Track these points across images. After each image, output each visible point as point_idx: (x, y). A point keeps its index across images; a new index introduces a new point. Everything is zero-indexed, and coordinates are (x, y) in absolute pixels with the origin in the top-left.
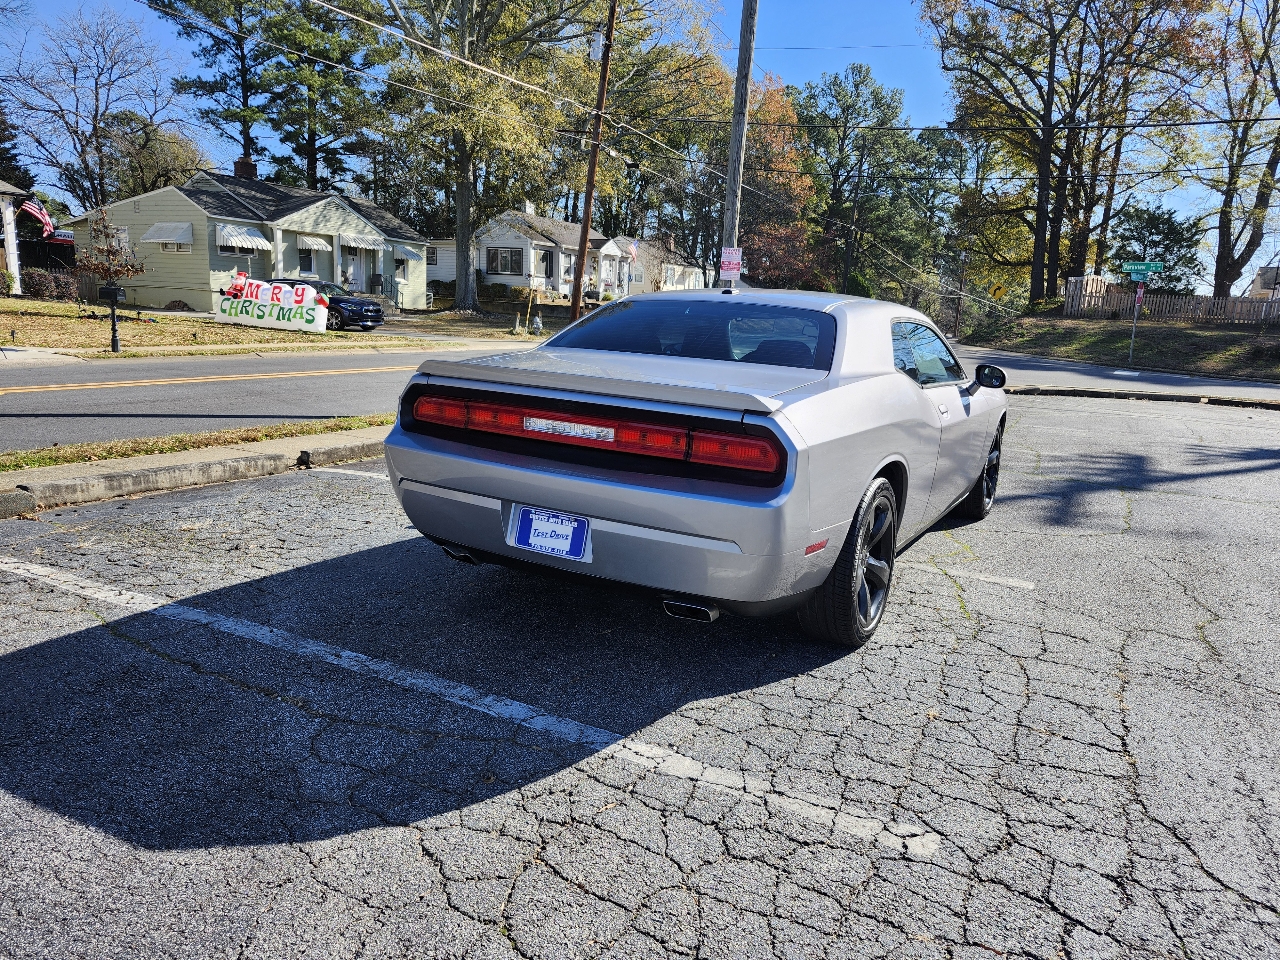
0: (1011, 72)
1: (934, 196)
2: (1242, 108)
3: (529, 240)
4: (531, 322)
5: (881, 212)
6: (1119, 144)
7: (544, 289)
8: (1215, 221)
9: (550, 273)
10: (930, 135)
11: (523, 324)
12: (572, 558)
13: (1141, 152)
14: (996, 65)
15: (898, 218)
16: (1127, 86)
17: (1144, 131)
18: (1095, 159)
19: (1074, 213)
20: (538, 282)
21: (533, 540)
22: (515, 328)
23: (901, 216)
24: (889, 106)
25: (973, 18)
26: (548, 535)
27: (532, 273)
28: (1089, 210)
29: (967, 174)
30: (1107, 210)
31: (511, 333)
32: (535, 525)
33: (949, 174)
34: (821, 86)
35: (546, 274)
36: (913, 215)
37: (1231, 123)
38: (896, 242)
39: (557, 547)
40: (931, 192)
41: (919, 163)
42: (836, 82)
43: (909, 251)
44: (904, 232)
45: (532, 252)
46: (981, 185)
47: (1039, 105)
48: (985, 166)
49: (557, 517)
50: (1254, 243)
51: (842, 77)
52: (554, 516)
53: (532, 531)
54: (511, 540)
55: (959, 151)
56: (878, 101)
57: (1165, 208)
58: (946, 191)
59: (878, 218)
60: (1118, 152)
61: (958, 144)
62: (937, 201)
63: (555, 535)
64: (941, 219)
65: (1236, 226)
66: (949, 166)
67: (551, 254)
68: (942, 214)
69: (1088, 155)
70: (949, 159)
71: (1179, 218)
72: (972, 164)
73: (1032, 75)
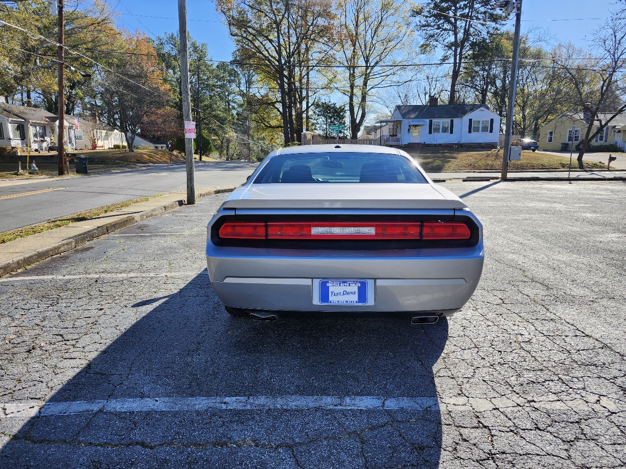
0: (261, 39)
1: (228, 95)
2: (351, 61)
3: (6, 118)
4: (30, 167)
5: (206, 103)
6: (308, 74)
7: (21, 146)
8: (347, 108)
9: (23, 137)
10: (222, 66)
11: (24, 168)
12: (360, 304)
13: (317, 78)
14: (254, 36)
15: (215, 106)
16: (307, 50)
17: (317, 68)
18: (300, 81)
19: (295, 104)
20: (16, 143)
21: (331, 298)
22: (18, 171)
23: (216, 105)
24: (201, 51)
25: (240, 13)
26: (342, 294)
27: (11, 137)
28: (301, 103)
29: (242, 85)
30: (308, 103)
31: (17, 174)
32: (331, 289)
33: (234, 86)
34: (165, 39)
35: (21, 137)
36: (222, 105)
37: (349, 68)
38: (216, 117)
39: (348, 300)
40: (227, 94)
41: (219, 79)
42: (172, 37)
43: (222, 121)
44: (219, 112)
45: (10, 126)
46: (249, 91)
47: (275, 54)
48: (249, 83)
49: (346, 282)
50: (363, 116)
51: (175, 35)
52: (343, 282)
53: (330, 294)
54: (316, 301)
55: (236, 74)
56: (195, 49)
57: (332, 102)
58: (234, 93)
59: (205, 106)
60: (308, 78)
61: (236, 72)
62: (230, 98)
63: (346, 293)
64: (233, 107)
65: (356, 109)
66: (233, 81)
67: (23, 126)
68: (233, 104)
69: (297, 78)
70: (232, 78)
71: (338, 106)
72: (243, 81)
73: (271, 41)
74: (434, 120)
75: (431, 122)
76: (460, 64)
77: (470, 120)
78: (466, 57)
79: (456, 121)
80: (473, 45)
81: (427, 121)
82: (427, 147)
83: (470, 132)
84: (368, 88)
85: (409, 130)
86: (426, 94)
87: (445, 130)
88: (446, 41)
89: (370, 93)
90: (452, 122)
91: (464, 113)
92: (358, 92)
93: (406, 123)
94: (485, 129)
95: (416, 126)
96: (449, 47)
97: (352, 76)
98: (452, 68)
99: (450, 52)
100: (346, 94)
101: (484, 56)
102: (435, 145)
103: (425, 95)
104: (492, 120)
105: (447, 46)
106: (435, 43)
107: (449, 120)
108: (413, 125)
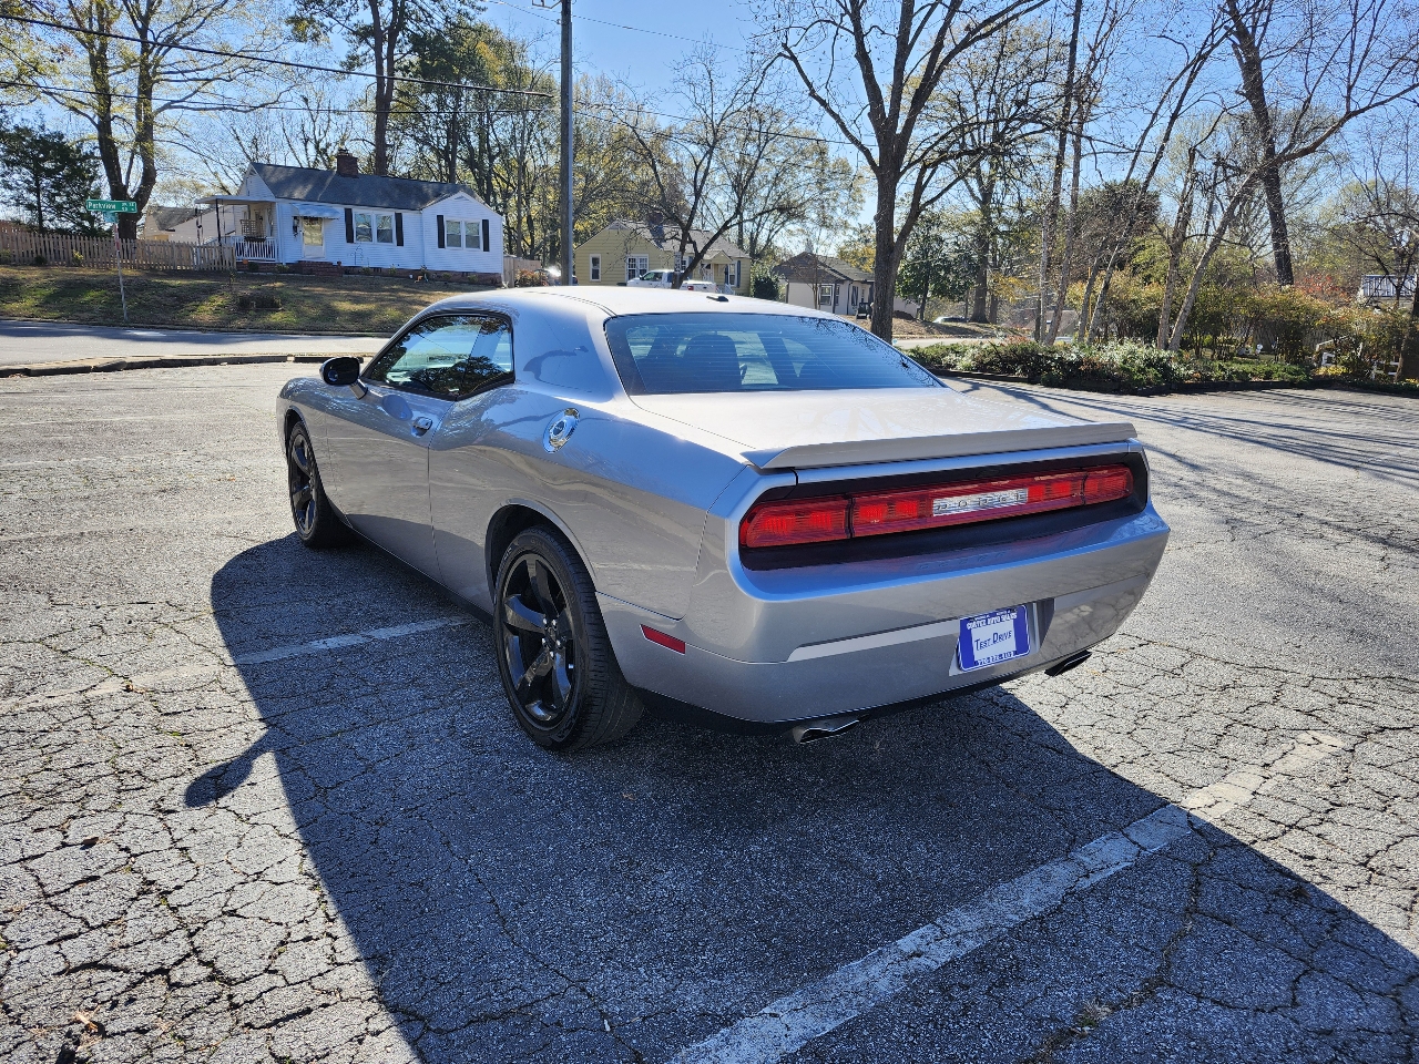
21: (979, 655)
26: (992, 641)
32: (975, 634)
39: (1003, 652)
49: (994, 615)
50: (149, 177)
53: (975, 646)
63: (997, 638)
74: (356, 211)
75: (348, 214)
76: (391, 79)
77: (440, 218)
78: (406, 69)
79: (407, 216)
80: (418, 43)
81: (340, 209)
82: (346, 273)
83: (441, 245)
84: (155, 105)
85: (295, 228)
86: (306, 141)
87: (383, 236)
88: (353, 20)
89: (159, 119)
90: (399, 218)
91: (424, 199)
92: (123, 109)
93: (284, 211)
94: (472, 242)
95: (312, 220)
96: (363, 34)
97: (98, 63)
98: (374, 88)
99: (363, 48)
100: (79, 112)
101: (446, 72)
102: (366, 272)
103: (305, 145)
104: (486, 223)
105: (354, 33)
106: (327, 21)
107: (391, 213)
108: (305, 218)
